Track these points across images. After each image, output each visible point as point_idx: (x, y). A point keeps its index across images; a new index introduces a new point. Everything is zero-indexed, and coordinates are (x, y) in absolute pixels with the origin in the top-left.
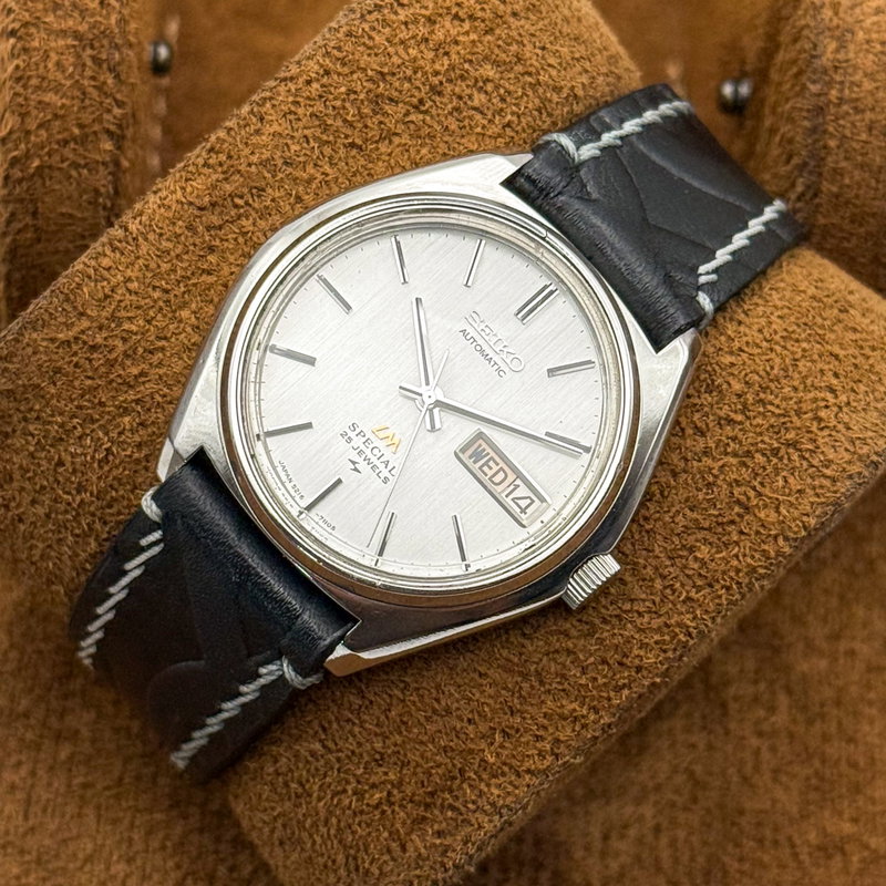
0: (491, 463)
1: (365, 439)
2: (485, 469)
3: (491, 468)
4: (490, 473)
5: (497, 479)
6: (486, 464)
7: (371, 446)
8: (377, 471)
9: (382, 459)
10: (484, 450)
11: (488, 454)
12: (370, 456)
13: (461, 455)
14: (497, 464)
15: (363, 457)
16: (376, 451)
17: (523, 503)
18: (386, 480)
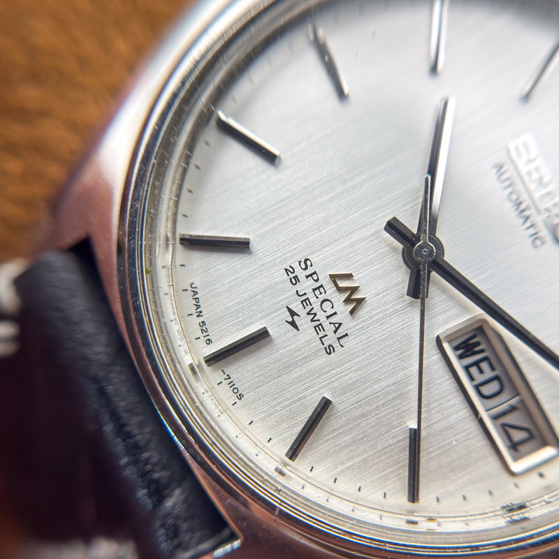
0: (484, 365)
1: (318, 284)
2: (474, 370)
3: (481, 371)
4: (479, 378)
5: (487, 390)
6: (477, 364)
7: (322, 297)
8: (321, 334)
9: (333, 319)
10: (478, 344)
11: (482, 351)
12: (317, 309)
13: (446, 346)
14: (493, 369)
15: (308, 308)
16: (327, 305)
17: (518, 436)
18: (330, 350)
